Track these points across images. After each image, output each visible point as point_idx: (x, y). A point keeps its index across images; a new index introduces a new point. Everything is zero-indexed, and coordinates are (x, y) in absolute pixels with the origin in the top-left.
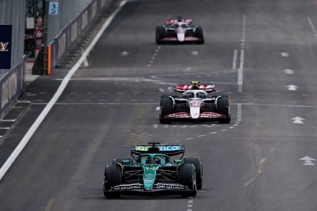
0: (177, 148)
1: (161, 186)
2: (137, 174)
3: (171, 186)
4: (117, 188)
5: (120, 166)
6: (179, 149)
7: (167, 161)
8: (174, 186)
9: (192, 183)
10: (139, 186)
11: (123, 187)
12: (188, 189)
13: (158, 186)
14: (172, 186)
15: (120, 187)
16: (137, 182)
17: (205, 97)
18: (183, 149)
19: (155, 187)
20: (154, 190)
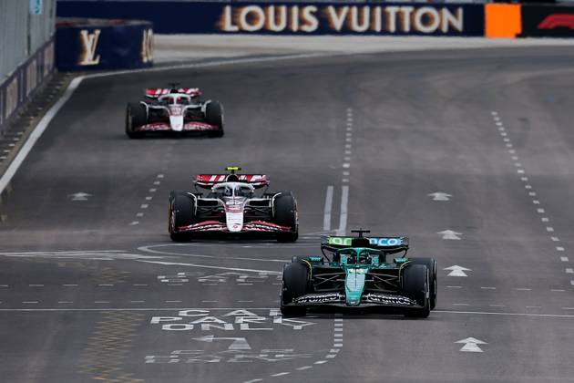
0: (397, 242)
1: (374, 299)
2: (335, 279)
3: (388, 300)
4: (302, 300)
5: (307, 266)
6: (399, 244)
7: (382, 260)
8: (395, 300)
9: (424, 295)
10: (338, 298)
11: (312, 299)
12: (416, 306)
13: (369, 298)
14: (391, 300)
15: (308, 299)
16: (336, 292)
17: (250, 195)
18: (406, 244)
19: (363, 300)
20: (362, 305)
